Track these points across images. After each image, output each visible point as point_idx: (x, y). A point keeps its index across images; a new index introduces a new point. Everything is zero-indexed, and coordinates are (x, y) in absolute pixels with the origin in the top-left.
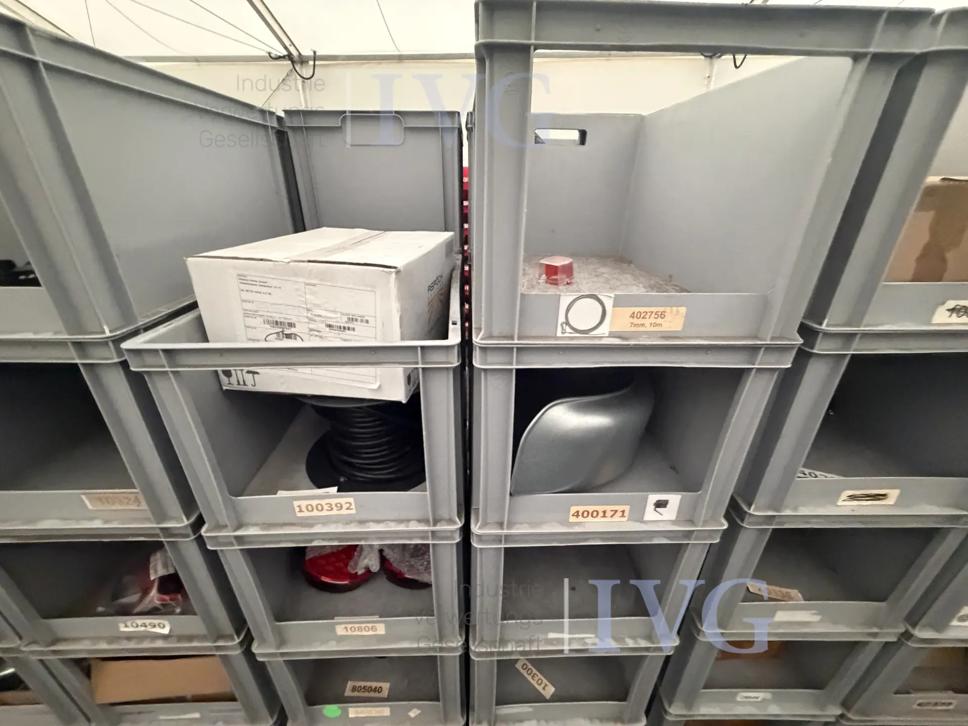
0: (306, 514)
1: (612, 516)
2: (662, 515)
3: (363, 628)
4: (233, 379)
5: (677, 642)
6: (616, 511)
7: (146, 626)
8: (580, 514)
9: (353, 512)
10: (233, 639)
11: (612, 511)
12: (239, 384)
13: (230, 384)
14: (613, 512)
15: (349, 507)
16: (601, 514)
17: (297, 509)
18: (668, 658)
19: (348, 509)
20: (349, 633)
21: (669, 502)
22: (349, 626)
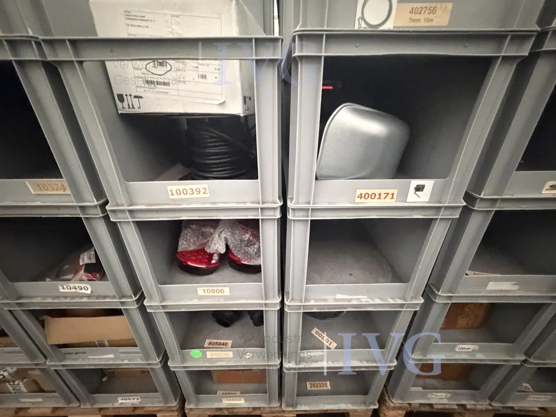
0: (176, 197)
1: (385, 198)
2: (419, 197)
3: (215, 291)
4: (125, 104)
5: (422, 301)
6: (388, 194)
7: (76, 289)
8: (363, 196)
9: (207, 195)
10: (132, 298)
11: (385, 193)
12: (129, 108)
13: (123, 108)
14: (386, 195)
15: (205, 192)
16: (377, 196)
17: (170, 193)
18: (415, 312)
19: (204, 193)
20: (207, 294)
21: (425, 187)
22: (206, 289)
